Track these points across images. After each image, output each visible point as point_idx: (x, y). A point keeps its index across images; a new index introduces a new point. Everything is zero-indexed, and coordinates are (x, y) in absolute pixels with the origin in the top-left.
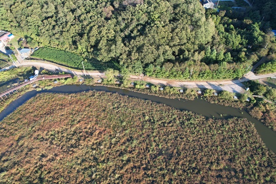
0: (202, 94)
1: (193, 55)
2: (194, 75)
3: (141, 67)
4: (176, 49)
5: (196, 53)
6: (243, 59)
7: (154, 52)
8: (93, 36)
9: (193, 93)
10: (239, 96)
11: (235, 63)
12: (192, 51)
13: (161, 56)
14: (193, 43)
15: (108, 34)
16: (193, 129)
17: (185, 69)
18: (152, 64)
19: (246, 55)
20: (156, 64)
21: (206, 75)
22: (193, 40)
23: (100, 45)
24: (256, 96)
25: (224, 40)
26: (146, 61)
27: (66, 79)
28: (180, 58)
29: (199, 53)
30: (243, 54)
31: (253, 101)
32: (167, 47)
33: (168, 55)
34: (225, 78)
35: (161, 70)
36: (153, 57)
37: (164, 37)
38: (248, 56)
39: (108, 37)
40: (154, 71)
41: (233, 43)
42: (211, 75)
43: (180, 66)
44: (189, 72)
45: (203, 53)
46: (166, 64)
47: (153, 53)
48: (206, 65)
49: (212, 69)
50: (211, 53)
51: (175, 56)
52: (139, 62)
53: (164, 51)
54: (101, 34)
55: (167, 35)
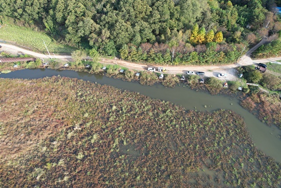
0: (186, 81)
1: (176, 35)
4: (157, 27)
5: (181, 32)
6: (238, 40)
8: (60, 11)
9: (174, 80)
11: (227, 44)
12: (176, 29)
13: (138, 35)
15: (76, 9)
17: (166, 50)
19: (242, 35)
23: (67, 22)
24: (251, 84)
25: (218, 17)
26: (119, 41)
27: (28, 62)
28: (160, 38)
29: (184, 32)
30: (238, 34)
33: (146, 34)
35: (137, 52)
38: (244, 37)
39: (76, 12)
40: (129, 53)
41: (228, 22)
42: (197, 58)
43: (160, 47)
45: (188, 32)
46: (143, 45)
47: (127, 31)
48: (191, 46)
49: (198, 50)
50: (199, 32)
51: (156, 36)
52: (112, 42)
53: (141, 28)
54: (68, 8)
55: (144, 10)
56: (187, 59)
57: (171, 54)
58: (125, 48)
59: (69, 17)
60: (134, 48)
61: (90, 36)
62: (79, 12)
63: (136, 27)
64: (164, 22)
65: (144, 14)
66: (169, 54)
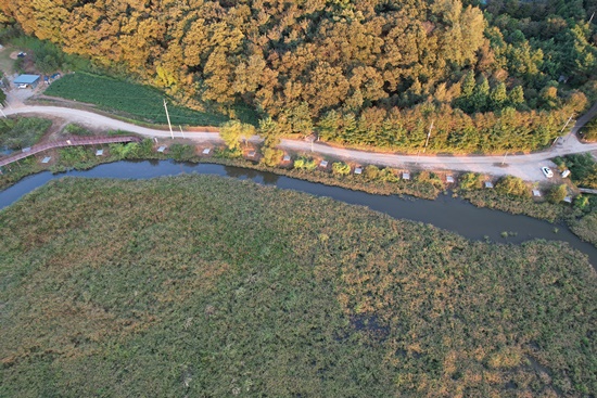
0: (457, 184)
1: (433, 92)
2: (436, 140)
4: (393, 77)
5: (443, 86)
6: (552, 104)
7: (340, 82)
8: (193, 43)
9: (434, 181)
10: (546, 189)
11: (533, 112)
12: (431, 81)
13: (358, 91)
14: (434, 65)
15: (230, 39)
17: (417, 123)
18: (334, 111)
19: (558, 94)
20: (345, 110)
21: (464, 139)
23: (208, 65)
24: (587, 190)
25: (505, 61)
26: (320, 104)
28: (401, 96)
29: (448, 88)
30: (552, 92)
31: (581, 201)
32: (371, 71)
33: (373, 91)
35: (357, 125)
36: (338, 93)
37: (364, 48)
39: (228, 45)
40: (340, 128)
42: (477, 140)
46: (369, 110)
47: (337, 85)
48: (465, 116)
49: (479, 124)
50: (476, 88)
52: (304, 106)
53: (365, 80)
54: (213, 39)
55: (370, 42)
56: (458, 141)
57: (426, 131)
58: (333, 118)
59: (212, 55)
60: (351, 117)
61: (259, 93)
62: (234, 47)
63: (354, 77)
64: (408, 67)
65: (368, 50)
66: (421, 130)
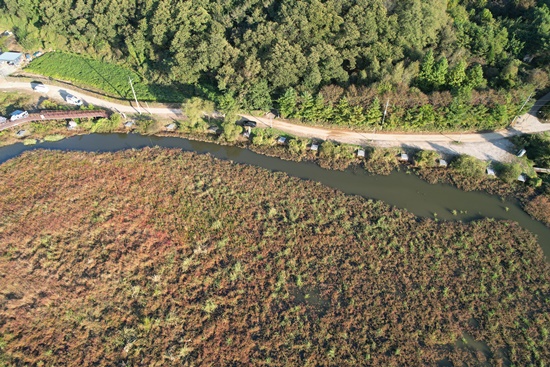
0: (411, 162)
1: (391, 71)
2: (392, 117)
3: (267, 95)
4: (352, 56)
5: (400, 66)
6: (512, 83)
7: (298, 60)
8: (160, 22)
9: (388, 159)
10: (500, 169)
11: (491, 91)
12: (390, 60)
13: (316, 69)
14: (393, 42)
15: (194, 17)
16: (385, 243)
17: (372, 101)
18: (292, 89)
19: (520, 73)
20: (303, 87)
21: (420, 117)
22: (391, 34)
23: (174, 42)
24: (543, 170)
25: (468, 40)
26: (278, 81)
27: (95, 120)
28: (360, 76)
29: (406, 66)
30: (513, 71)
31: (535, 180)
32: (330, 49)
33: (330, 69)
34: (467, 126)
35: (314, 102)
36: (296, 71)
37: (325, 26)
38: (524, 77)
39: (192, 24)
40: (297, 105)
41: (490, 48)
42: (433, 117)
43: (360, 94)
44: (382, 109)
45: (415, 65)
46: (326, 88)
47: (295, 62)
48: (421, 94)
49: (435, 102)
50: (435, 67)
51: (350, 72)
52: (264, 84)
53: (323, 57)
54: (179, 17)
55: (329, 21)
56: (413, 119)
58: (291, 96)
59: (178, 34)
60: (308, 95)
61: (221, 71)
62: (198, 24)
63: (313, 54)
64: (367, 45)
65: (327, 29)
66: (377, 108)
